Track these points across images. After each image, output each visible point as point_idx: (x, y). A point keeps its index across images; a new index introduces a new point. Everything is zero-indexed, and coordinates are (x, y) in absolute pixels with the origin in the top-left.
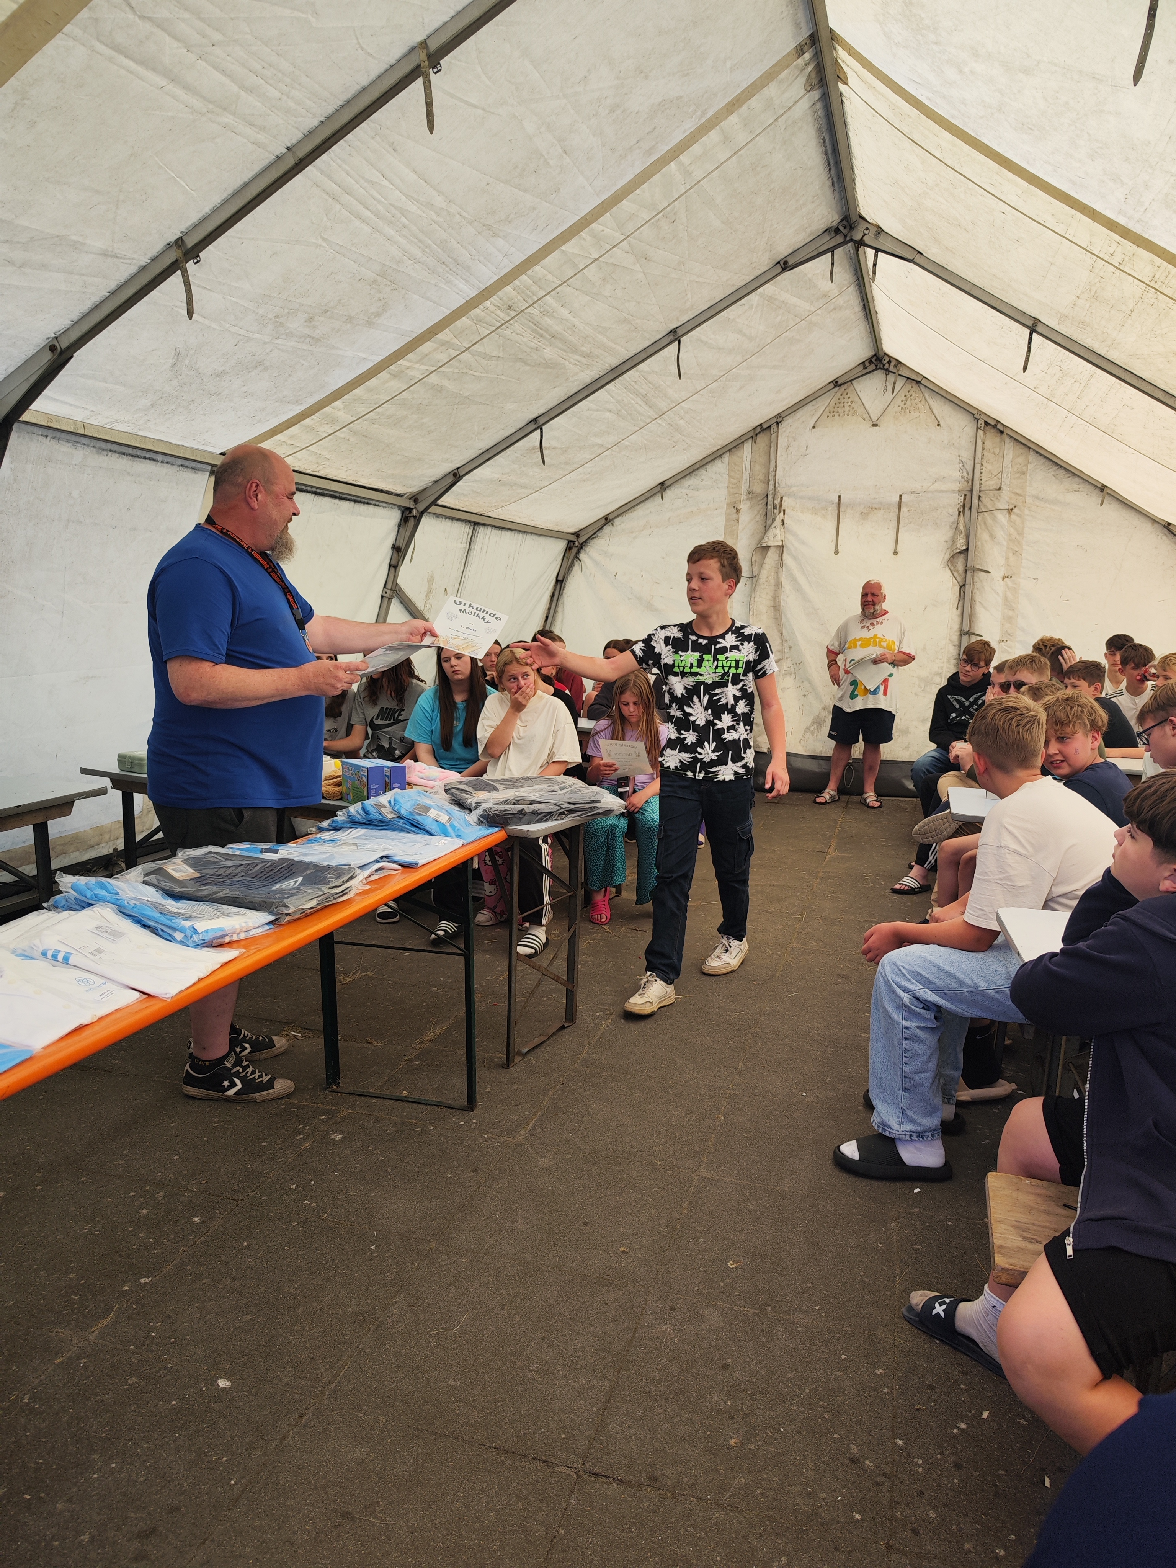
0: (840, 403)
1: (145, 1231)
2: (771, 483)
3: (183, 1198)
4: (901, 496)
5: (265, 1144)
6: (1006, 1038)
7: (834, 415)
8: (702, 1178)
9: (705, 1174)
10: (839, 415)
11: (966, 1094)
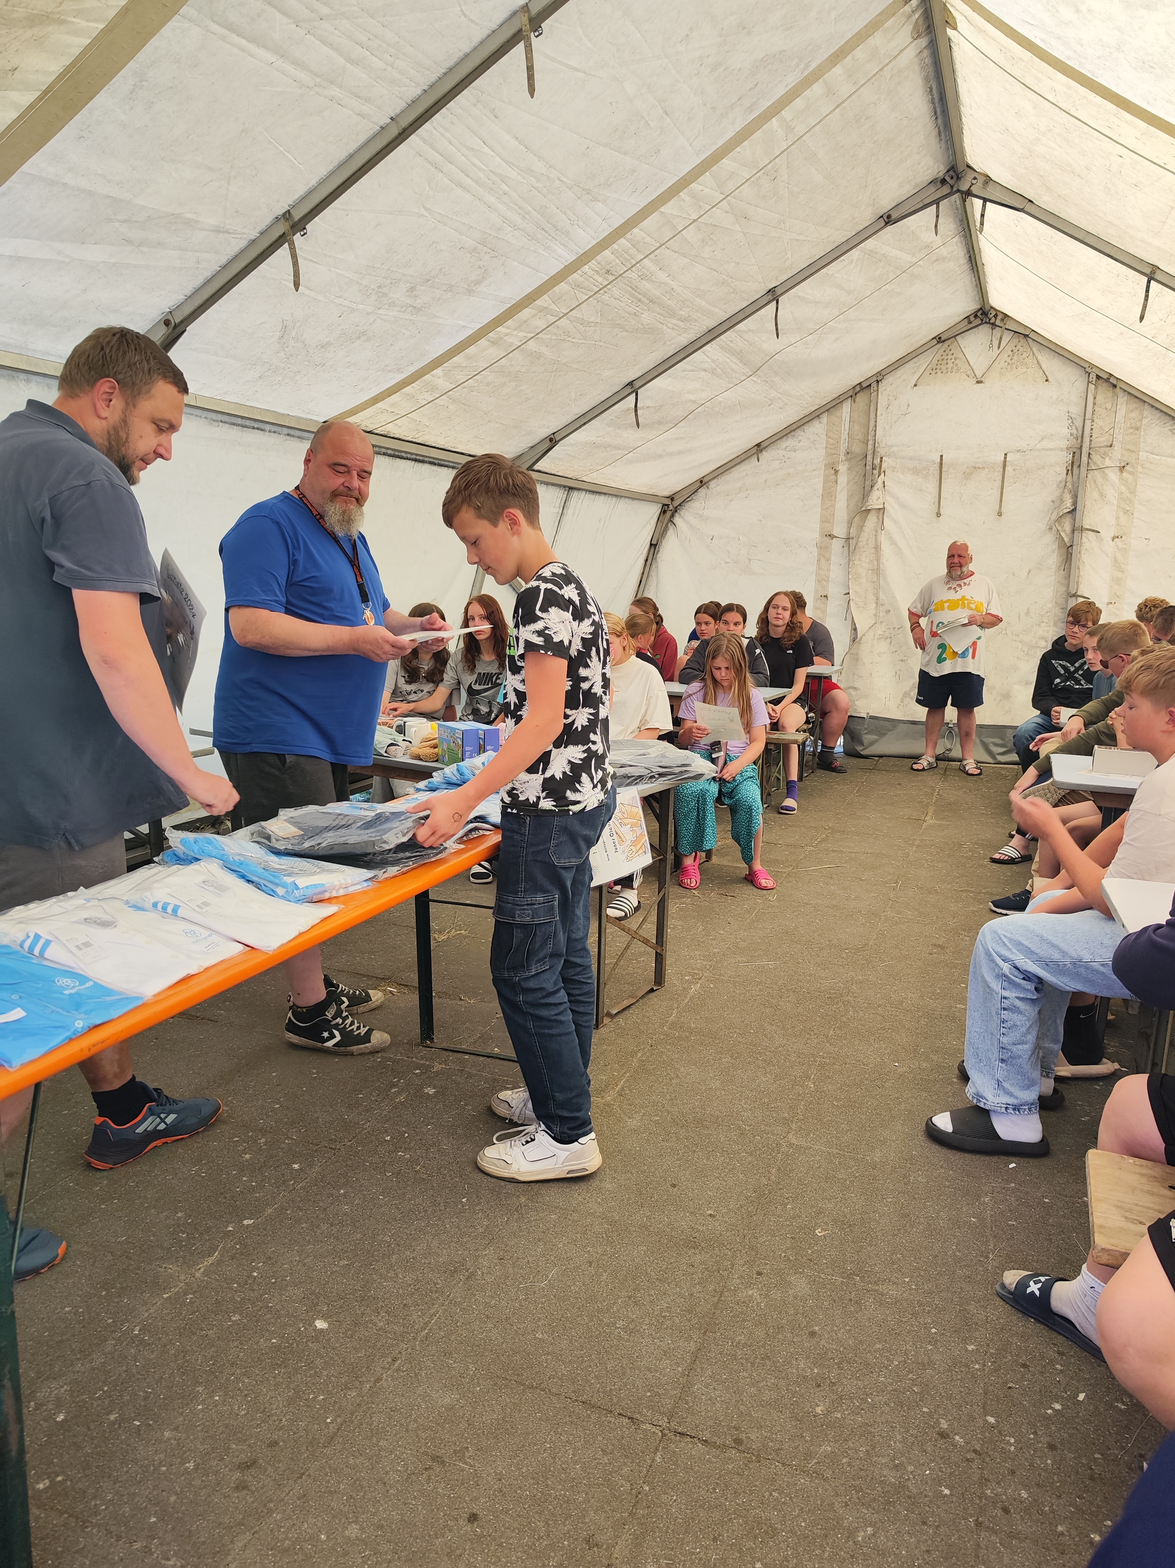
0: (943, 360)
1: (248, 1175)
2: (871, 442)
3: (283, 1145)
4: (1006, 454)
5: (361, 1096)
6: (1109, 1014)
7: (936, 373)
8: (791, 1145)
9: (794, 1141)
10: (942, 373)
11: (1066, 1070)
